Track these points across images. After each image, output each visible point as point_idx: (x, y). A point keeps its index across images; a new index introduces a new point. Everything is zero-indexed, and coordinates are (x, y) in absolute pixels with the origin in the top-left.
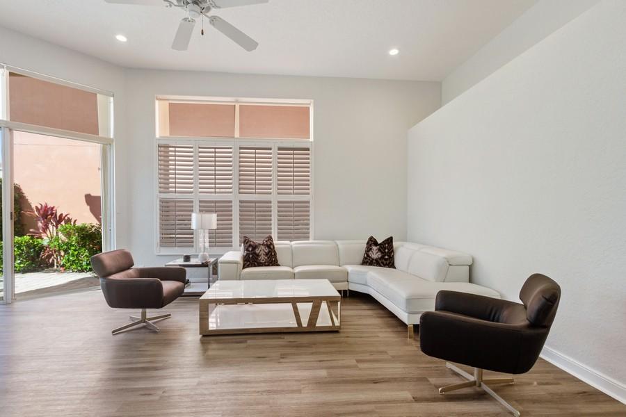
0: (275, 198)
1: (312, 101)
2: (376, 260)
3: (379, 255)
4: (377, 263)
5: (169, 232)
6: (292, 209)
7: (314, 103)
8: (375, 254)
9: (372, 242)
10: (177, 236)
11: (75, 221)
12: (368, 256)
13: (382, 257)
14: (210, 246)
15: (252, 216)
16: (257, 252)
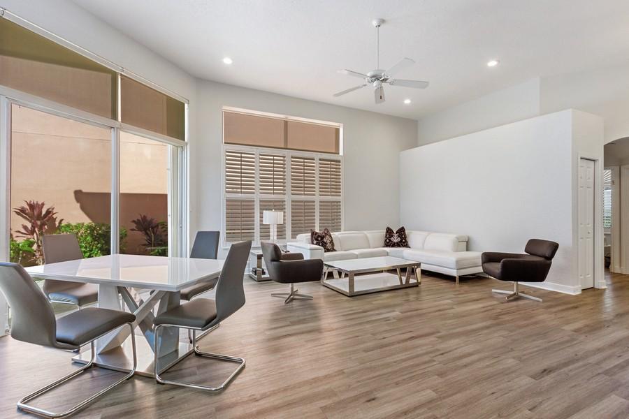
0: (317, 198)
1: (342, 125)
2: (397, 243)
3: (399, 239)
4: (398, 245)
5: (234, 227)
6: (330, 207)
7: (344, 126)
8: (396, 239)
9: (389, 231)
10: (243, 231)
11: (62, 220)
12: (390, 240)
13: (401, 241)
14: (278, 238)
15: (301, 213)
16: (325, 241)
